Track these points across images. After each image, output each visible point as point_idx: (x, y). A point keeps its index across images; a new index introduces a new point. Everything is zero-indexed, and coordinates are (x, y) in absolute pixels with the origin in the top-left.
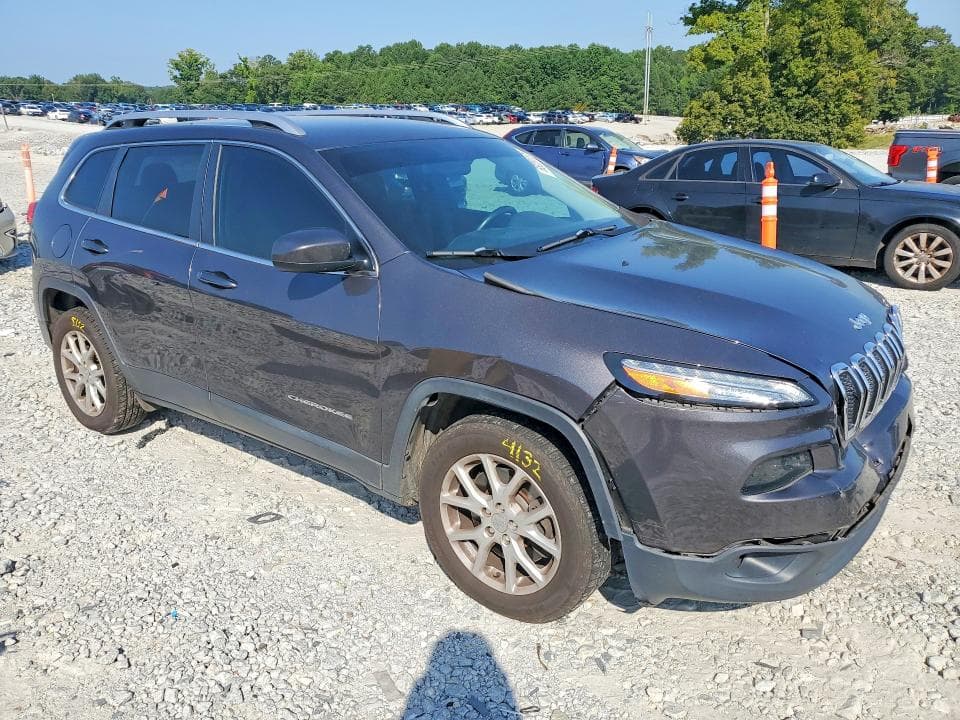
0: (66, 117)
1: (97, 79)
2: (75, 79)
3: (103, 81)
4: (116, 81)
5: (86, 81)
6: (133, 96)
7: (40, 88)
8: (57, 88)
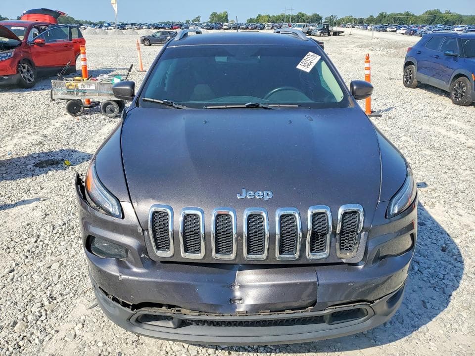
0: (404, 32)
1: (438, 12)
2: (426, 12)
3: (441, 13)
4: (448, 13)
5: (431, 13)
6: (454, 21)
7: (408, 18)
8: (416, 17)
